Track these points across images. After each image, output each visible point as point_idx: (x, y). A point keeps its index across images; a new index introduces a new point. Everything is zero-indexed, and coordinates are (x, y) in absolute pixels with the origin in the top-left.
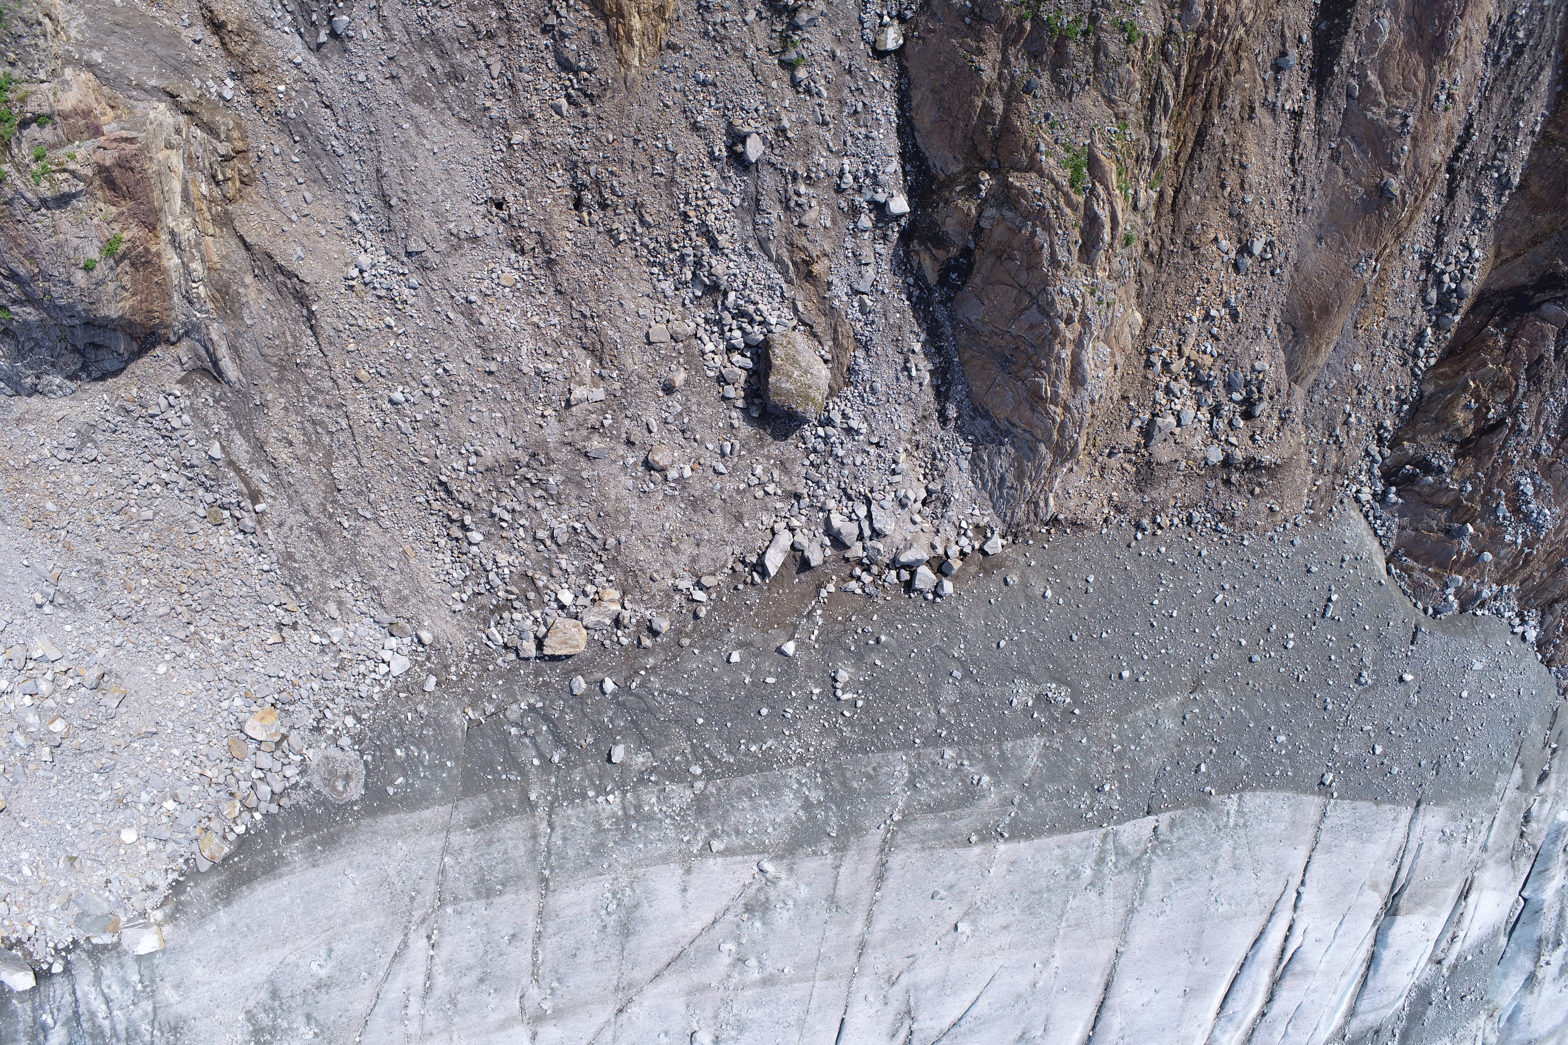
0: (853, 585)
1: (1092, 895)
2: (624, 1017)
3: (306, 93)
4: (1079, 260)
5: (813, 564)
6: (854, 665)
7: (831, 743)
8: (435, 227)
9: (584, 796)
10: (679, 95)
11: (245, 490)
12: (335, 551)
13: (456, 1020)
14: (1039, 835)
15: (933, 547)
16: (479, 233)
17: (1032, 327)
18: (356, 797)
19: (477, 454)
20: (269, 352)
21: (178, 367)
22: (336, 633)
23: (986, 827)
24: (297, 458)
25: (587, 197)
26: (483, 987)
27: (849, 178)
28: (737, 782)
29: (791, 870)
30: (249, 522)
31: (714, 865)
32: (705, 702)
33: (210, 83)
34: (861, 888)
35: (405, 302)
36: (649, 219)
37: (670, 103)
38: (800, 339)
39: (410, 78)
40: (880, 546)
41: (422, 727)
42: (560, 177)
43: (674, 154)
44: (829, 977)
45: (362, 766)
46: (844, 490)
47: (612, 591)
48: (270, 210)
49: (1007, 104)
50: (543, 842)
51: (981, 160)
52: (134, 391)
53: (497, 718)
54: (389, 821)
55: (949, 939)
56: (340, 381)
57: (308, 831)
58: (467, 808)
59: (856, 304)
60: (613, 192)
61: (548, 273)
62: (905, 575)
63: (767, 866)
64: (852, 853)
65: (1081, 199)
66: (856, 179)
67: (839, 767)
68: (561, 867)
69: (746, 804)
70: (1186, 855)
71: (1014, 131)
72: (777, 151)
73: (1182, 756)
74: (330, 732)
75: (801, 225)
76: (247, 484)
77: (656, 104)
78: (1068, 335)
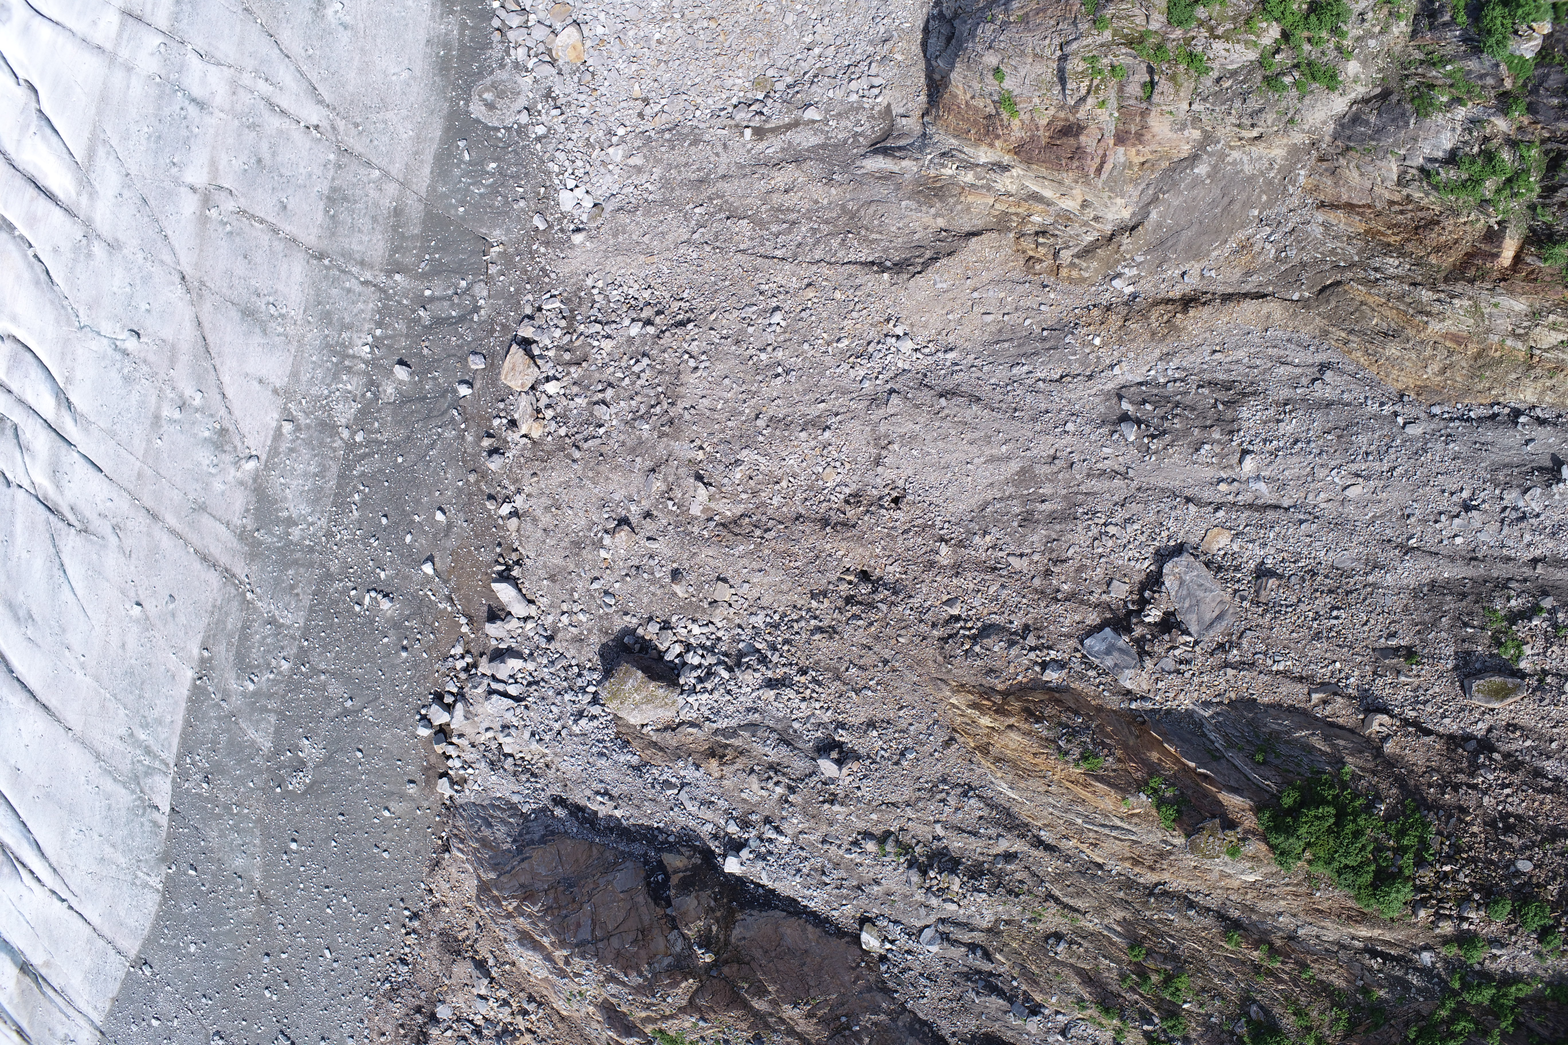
0: (458, 650)
1: (123, 731)
2: (177, 279)
3: (1084, 363)
4: (606, 999)
5: (487, 625)
6: (392, 617)
7: (334, 567)
8: (902, 430)
9: (379, 324)
10: (905, 725)
11: (768, 126)
12: (681, 188)
13: (236, 122)
14: (189, 711)
15: (461, 736)
16: (880, 469)
17: (579, 925)
18: (472, 108)
19: (696, 368)
20: (871, 211)
21: (901, 111)
22: (617, 154)
23: (212, 668)
24: (773, 191)
25: (865, 589)
26: (253, 160)
27: (773, 835)
28: (334, 469)
29: (242, 483)
30: (741, 116)
31: (272, 417)
32: (414, 471)
33: (1135, 271)
34: (203, 538)
35: (853, 366)
36: (817, 637)
37: (901, 713)
38: (666, 715)
39: (1046, 475)
40: (480, 690)
41: (505, 197)
42: (893, 571)
43: (857, 692)
44: (140, 476)
45: (496, 124)
46: (537, 683)
47: (540, 433)
48: (992, 275)
49: (756, 1014)
50: (354, 270)
51: (726, 962)
52: (899, 57)
53: (482, 272)
54: (436, 131)
55: (132, 594)
56: (815, 268)
57: (462, 46)
58: (415, 210)
59: (674, 780)
60: (855, 617)
61: (819, 516)
62: (449, 699)
63: (252, 465)
64: (234, 543)
65: (647, 1030)
66: (770, 841)
67: (311, 565)
68: (326, 277)
69: (313, 469)
70: (127, 823)
71: (728, 1007)
72: (819, 786)
73: (209, 860)
74: (539, 107)
75: (752, 771)
76: (773, 130)
77: (908, 699)
78: (557, 953)
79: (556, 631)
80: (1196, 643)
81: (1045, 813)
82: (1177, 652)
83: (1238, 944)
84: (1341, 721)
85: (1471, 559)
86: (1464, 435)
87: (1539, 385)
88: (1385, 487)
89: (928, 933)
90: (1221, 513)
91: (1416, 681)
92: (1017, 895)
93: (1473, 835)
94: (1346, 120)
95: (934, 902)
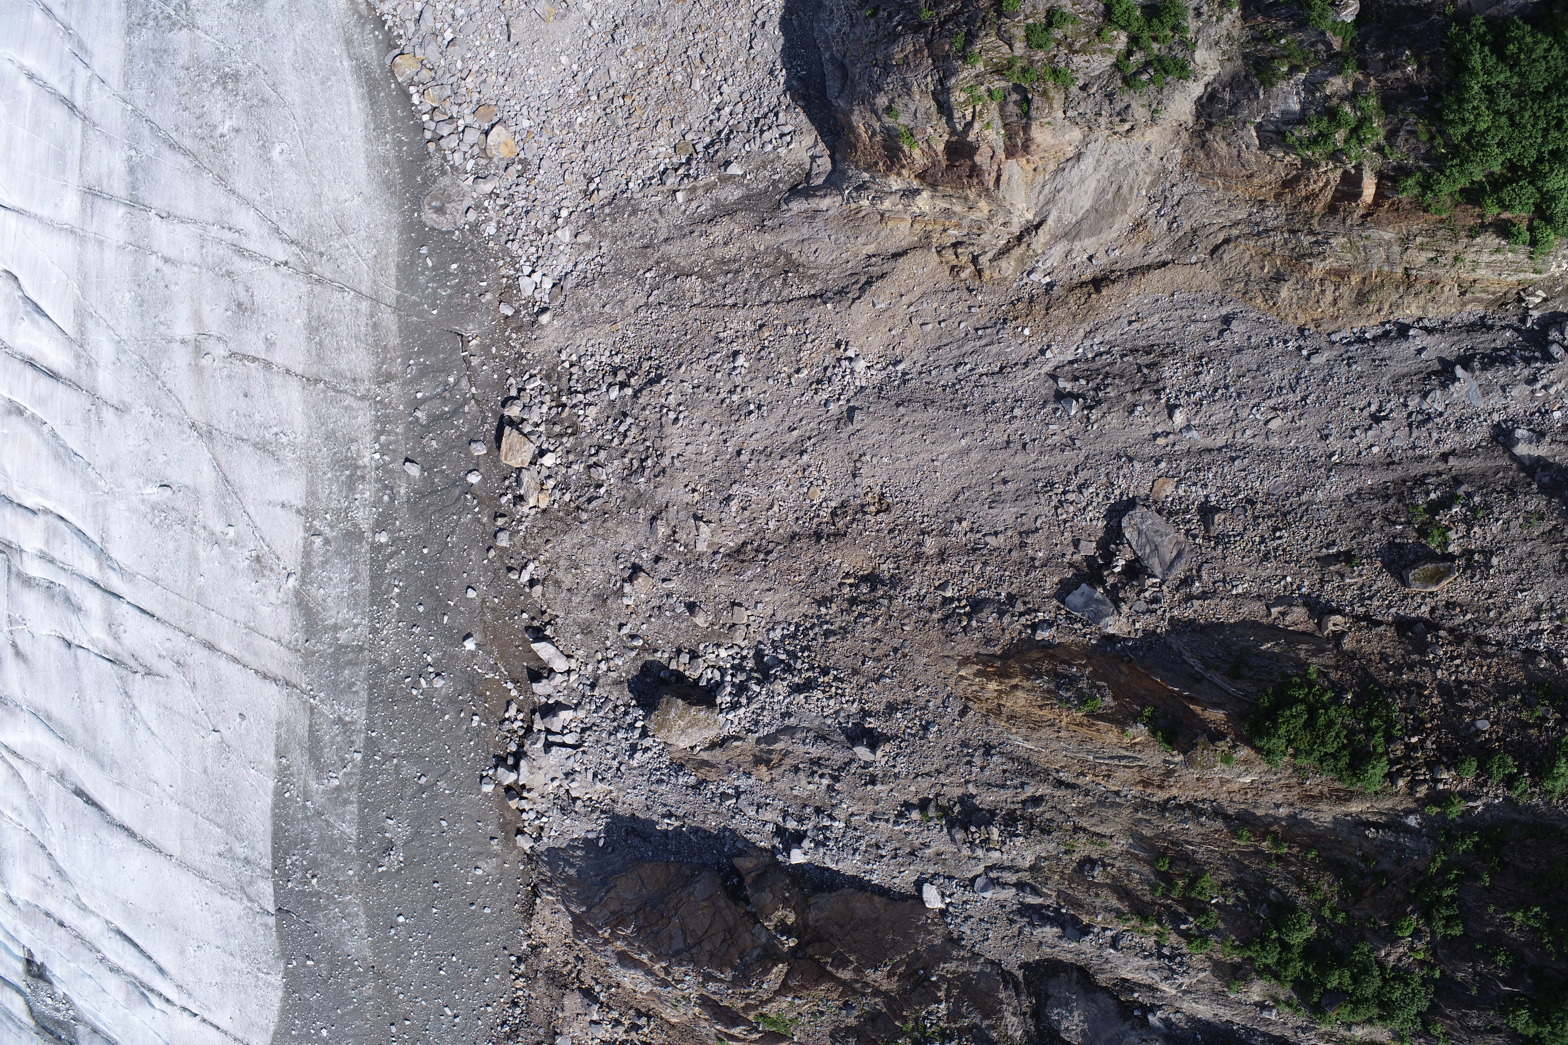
0: (512, 712)
3: (1018, 353)
4: (708, 998)
5: (534, 685)
8: (870, 442)
10: (923, 704)
12: (629, 257)
15: (530, 790)
16: (857, 481)
17: (671, 938)
18: (424, 217)
19: (676, 420)
22: (565, 235)
24: (713, 245)
25: (865, 589)
27: (827, 822)
30: (671, 181)
33: (1048, 264)
35: (816, 392)
36: (831, 639)
37: (918, 693)
38: (711, 734)
40: (539, 745)
41: (472, 294)
42: (887, 568)
43: (877, 681)
45: (449, 228)
46: (590, 728)
47: (546, 503)
48: (923, 288)
49: (843, 983)
51: (808, 943)
56: (764, 309)
59: (730, 791)
60: (861, 615)
61: (812, 532)
62: (512, 759)
65: (751, 1018)
66: (826, 828)
71: (818, 982)
72: (859, 770)
74: (485, 204)
75: (796, 769)
77: (922, 679)
78: (657, 967)
79: (597, 679)
80: (1163, 582)
81: (1060, 757)
82: (1147, 594)
83: (1248, 839)
84: (1301, 628)
85: (1389, 464)
86: (1363, 355)
87: (1422, 299)
88: (1301, 415)
89: (980, 882)
90: (1163, 465)
91: (1360, 581)
92: (1049, 833)
93: (1434, 706)
94: (1204, 100)
95: (979, 853)
